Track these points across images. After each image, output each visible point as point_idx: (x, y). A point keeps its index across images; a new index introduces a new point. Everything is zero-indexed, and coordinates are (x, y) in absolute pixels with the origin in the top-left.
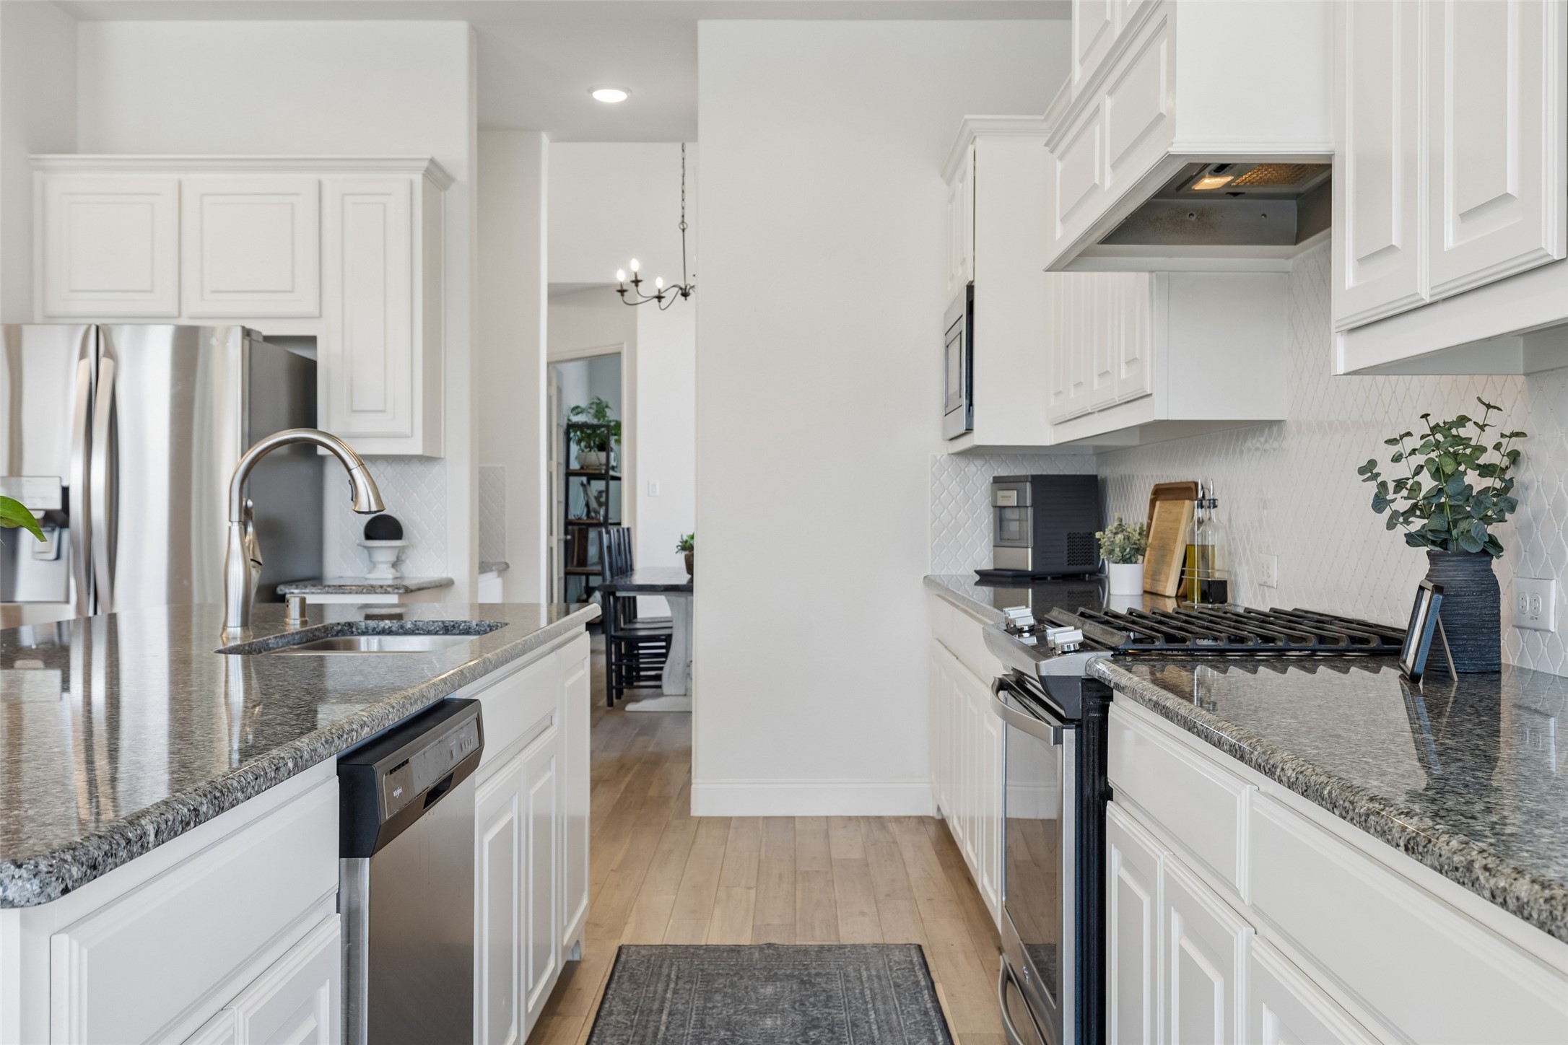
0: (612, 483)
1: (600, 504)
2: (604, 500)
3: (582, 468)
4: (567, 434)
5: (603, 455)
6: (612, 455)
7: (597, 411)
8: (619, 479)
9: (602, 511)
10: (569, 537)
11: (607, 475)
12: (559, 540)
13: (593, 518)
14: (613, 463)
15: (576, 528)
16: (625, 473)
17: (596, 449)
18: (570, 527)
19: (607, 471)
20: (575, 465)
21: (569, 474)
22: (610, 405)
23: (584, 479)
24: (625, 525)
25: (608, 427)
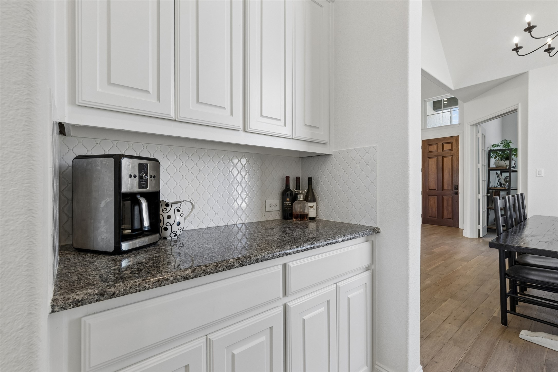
0: (512, 174)
1: (506, 182)
2: (508, 180)
3: (497, 167)
4: (489, 154)
5: (507, 162)
6: (513, 162)
7: (504, 145)
8: (516, 171)
9: (507, 184)
10: (489, 195)
11: (511, 170)
12: (483, 196)
13: (502, 187)
14: (513, 165)
15: (494, 191)
16: (520, 169)
17: (504, 160)
18: (490, 191)
19: (510, 168)
20: (492, 166)
21: (490, 170)
22: (512, 141)
23: (499, 172)
24: (520, 192)
25: (510, 150)
